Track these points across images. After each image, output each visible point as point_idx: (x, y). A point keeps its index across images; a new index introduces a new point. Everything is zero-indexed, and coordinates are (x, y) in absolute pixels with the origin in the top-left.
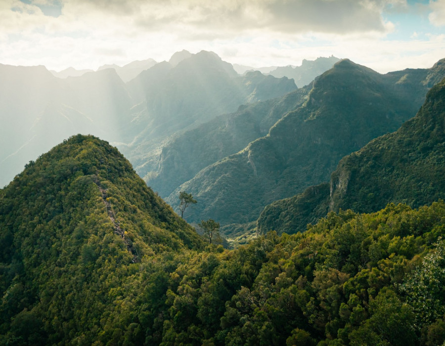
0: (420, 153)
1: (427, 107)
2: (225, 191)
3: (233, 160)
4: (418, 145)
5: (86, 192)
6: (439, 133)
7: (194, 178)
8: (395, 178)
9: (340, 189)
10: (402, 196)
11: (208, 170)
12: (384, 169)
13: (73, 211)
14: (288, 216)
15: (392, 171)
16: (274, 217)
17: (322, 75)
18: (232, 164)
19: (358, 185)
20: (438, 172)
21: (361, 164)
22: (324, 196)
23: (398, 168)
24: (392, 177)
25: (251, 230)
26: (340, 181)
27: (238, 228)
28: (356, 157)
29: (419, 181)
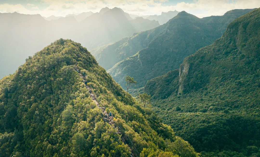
0: (224, 55)
1: (227, 33)
2: (128, 74)
3: (131, 59)
4: (223, 51)
5: (70, 78)
6: (234, 45)
7: (113, 68)
8: (212, 67)
9: (184, 72)
10: (215, 75)
11: (120, 64)
12: (206, 63)
13: (61, 93)
14: (159, 85)
15: (210, 64)
16: (152, 86)
17: (172, 19)
18: (130, 61)
19: (193, 71)
20: (234, 64)
21: (195, 60)
22: (176, 76)
23: (213, 62)
24: (210, 66)
25: (141, 92)
26: (185, 68)
27: (134, 91)
28: (192, 57)
29: (224, 68)
